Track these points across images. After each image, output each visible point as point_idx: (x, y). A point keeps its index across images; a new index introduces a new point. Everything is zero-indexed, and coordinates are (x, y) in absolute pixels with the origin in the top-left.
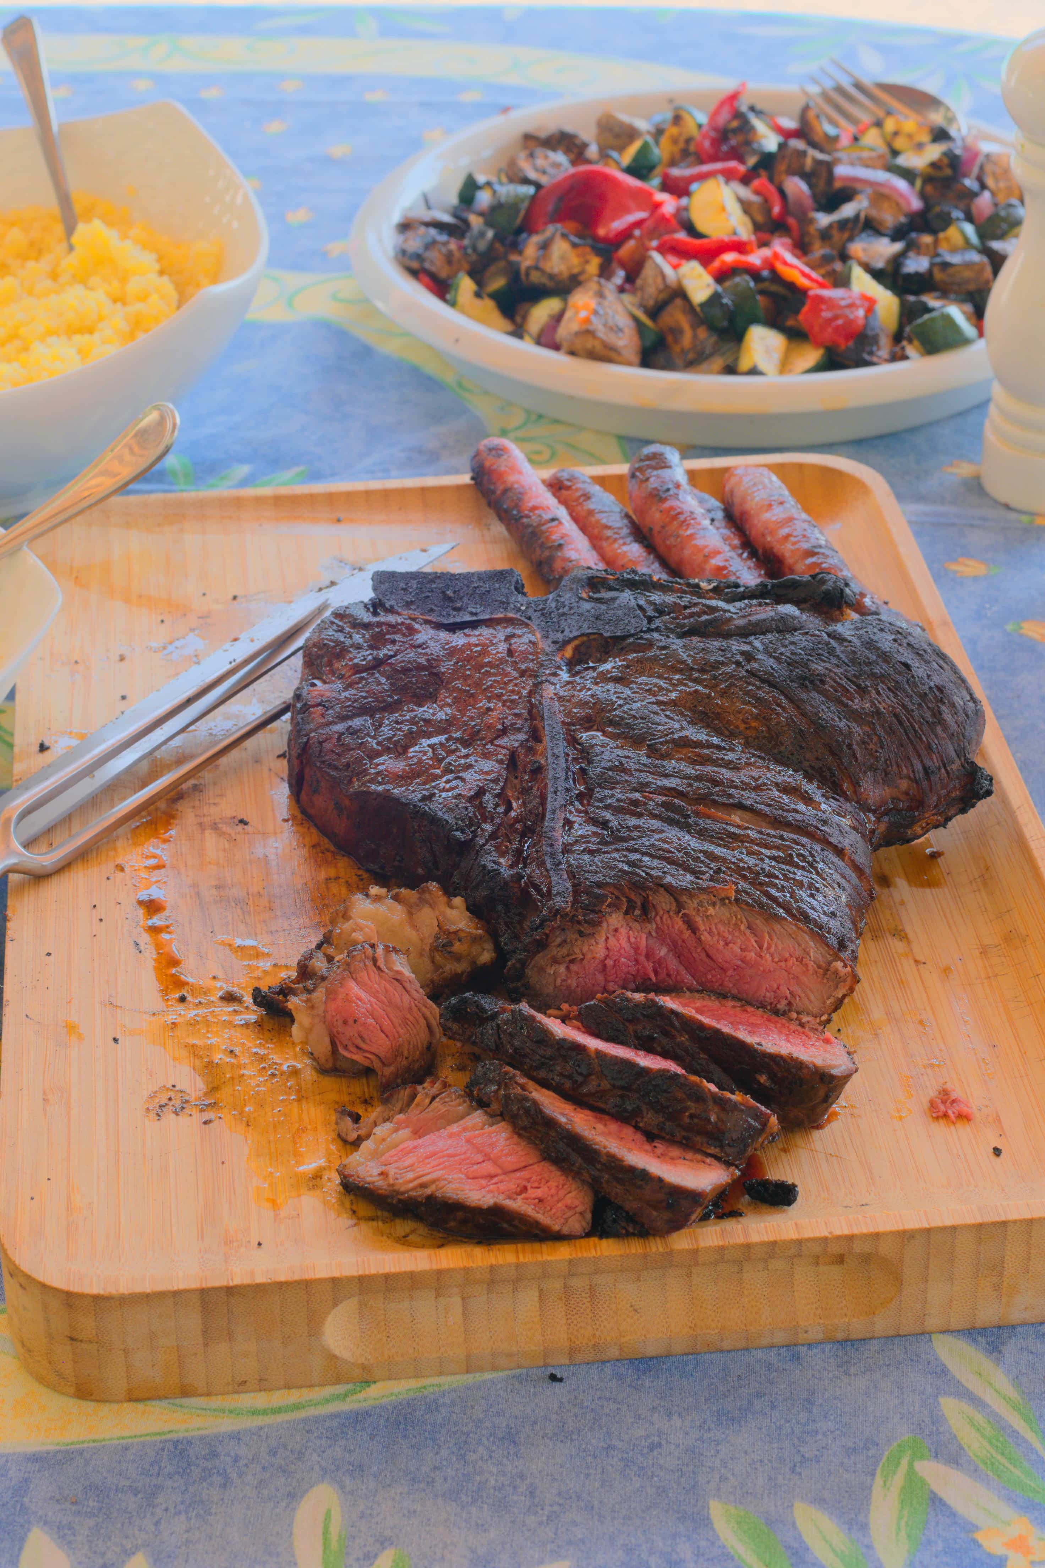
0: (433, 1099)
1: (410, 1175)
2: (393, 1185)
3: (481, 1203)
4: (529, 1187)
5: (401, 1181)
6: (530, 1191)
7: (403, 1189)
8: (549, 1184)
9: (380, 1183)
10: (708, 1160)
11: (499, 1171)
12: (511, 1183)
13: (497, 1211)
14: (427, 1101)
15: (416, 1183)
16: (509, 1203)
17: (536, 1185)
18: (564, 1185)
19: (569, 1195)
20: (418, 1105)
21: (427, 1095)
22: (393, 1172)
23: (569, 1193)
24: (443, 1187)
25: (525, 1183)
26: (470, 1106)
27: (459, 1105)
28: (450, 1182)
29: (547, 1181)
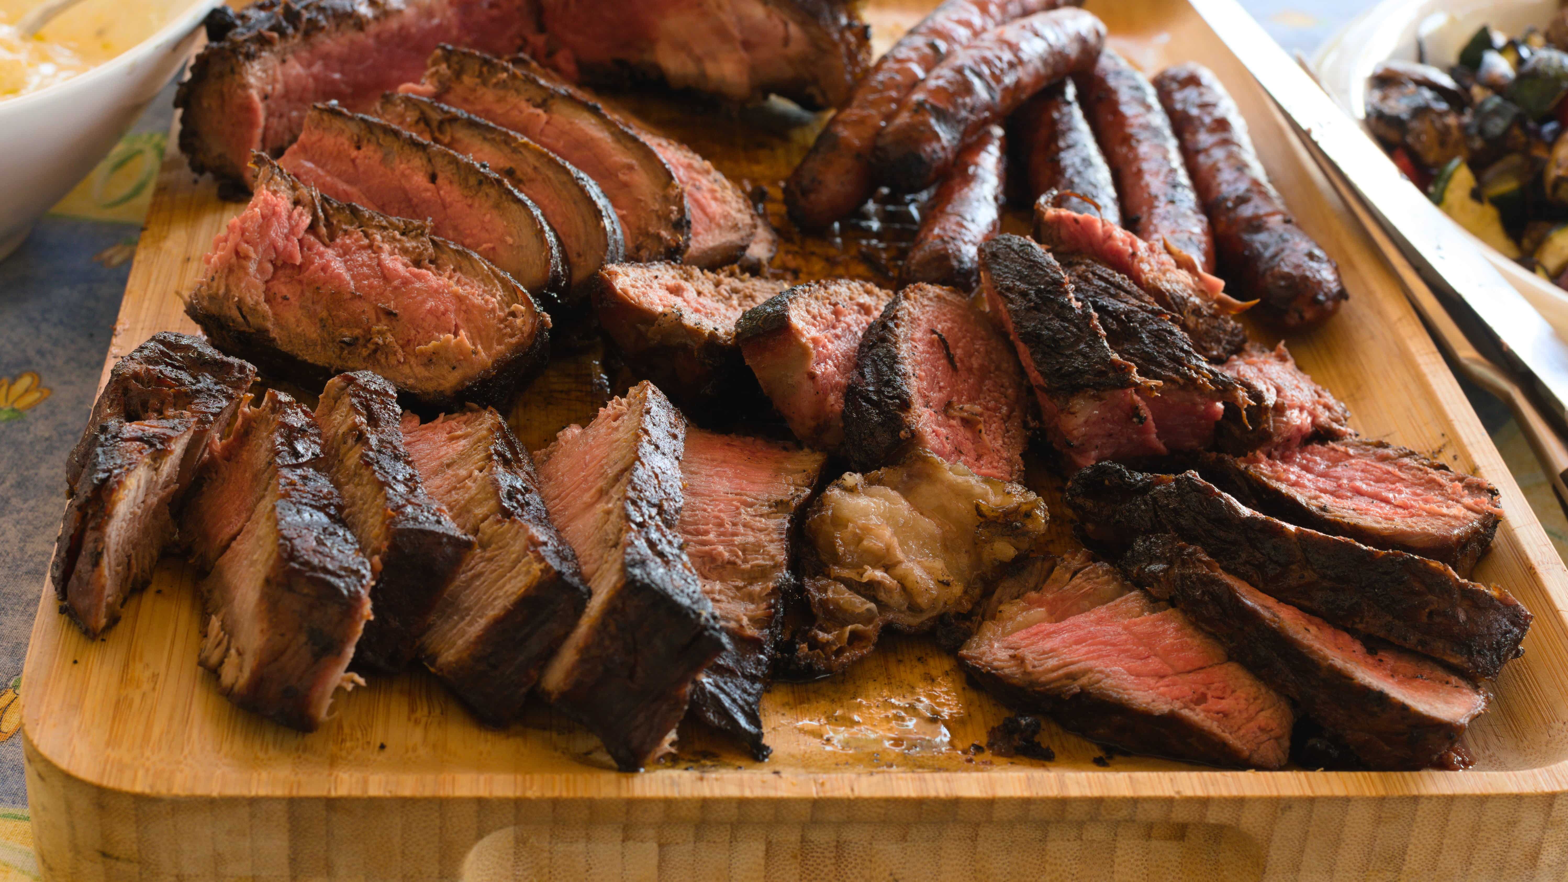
0: (1075, 574)
1: (1052, 663)
2: (1029, 674)
3: (1150, 707)
4: (1209, 696)
5: (1040, 669)
6: (1211, 701)
7: (1043, 679)
8: (1238, 693)
9: (1011, 670)
10: (1454, 679)
11: (1170, 671)
12: (1186, 686)
13: (1172, 720)
14: (1068, 576)
15: (1061, 672)
16: (1186, 712)
17: (1219, 694)
18: (1255, 699)
19: (1263, 713)
20: (1055, 581)
21: (1067, 568)
22: (1029, 657)
23: (1262, 710)
24: (1099, 681)
25: (1203, 689)
26: (1123, 586)
27: (1108, 583)
28: (1108, 676)
29: (1233, 691)
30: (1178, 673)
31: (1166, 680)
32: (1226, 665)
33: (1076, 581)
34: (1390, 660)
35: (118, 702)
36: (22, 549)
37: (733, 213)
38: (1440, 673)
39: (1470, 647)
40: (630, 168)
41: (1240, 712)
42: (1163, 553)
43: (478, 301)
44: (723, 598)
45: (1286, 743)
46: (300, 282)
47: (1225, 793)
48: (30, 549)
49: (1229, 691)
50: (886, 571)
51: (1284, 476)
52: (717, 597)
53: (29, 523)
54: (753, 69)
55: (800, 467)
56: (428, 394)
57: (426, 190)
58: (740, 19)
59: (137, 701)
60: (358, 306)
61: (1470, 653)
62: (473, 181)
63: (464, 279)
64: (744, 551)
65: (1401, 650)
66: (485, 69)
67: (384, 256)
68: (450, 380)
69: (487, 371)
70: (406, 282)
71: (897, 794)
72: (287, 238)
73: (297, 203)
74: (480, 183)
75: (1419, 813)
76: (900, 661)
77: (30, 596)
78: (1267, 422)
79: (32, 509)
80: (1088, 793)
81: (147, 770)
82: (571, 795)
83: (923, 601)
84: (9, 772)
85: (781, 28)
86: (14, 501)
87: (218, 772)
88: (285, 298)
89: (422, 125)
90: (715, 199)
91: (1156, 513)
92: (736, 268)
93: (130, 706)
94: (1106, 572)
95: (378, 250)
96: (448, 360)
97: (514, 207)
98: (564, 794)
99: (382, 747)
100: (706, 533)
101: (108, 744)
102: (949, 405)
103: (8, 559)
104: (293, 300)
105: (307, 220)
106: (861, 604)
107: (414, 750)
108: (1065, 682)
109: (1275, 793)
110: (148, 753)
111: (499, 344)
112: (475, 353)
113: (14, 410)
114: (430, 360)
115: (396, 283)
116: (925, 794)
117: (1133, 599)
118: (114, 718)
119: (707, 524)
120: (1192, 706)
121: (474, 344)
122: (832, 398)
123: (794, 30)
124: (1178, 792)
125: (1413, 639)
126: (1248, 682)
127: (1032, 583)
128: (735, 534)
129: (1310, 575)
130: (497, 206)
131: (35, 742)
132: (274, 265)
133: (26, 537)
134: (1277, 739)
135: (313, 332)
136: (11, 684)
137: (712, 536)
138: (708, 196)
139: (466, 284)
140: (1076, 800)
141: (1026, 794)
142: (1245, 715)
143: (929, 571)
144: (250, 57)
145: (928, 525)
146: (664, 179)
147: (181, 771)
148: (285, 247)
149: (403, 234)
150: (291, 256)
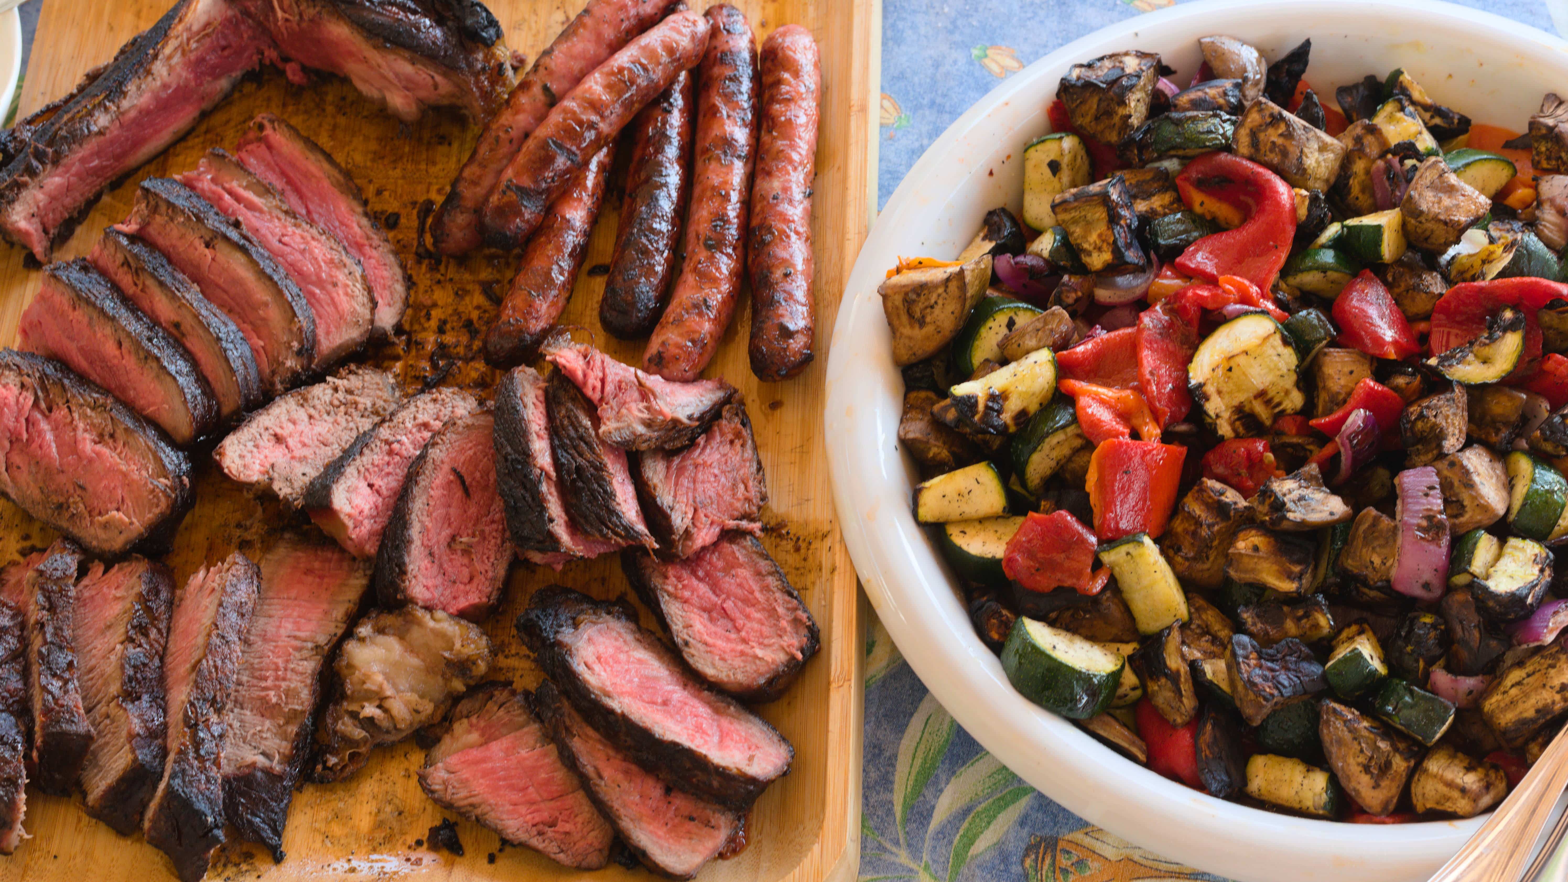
0: (500, 706)
3: (513, 837)
4: (560, 818)
5: (456, 797)
7: (456, 804)
12: (545, 813)
14: (497, 707)
15: (467, 801)
16: (535, 841)
17: (567, 819)
18: (589, 822)
19: (592, 834)
20: (487, 711)
21: (496, 702)
23: (592, 830)
24: (486, 814)
25: (557, 814)
26: (529, 718)
27: (520, 715)
29: (576, 816)
30: (543, 801)
31: (534, 807)
32: (578, 792)
33: (501, 712)
34: (677, 801)
37: (358, 308)
41: (577, 832)
43: (135, 476)
44: (269, 735)
45: (605, 853)
46: (27, 454)
49: (573, 816)
50: (380, 707)
51: (679, 593)
52: (264, 735)
54: (419, 100)
56: (105, 552)
57: (115, 357)
58: (397, 75)
60: (62, 479)
62: (142, 355)
63: (130, 455)
64: (287, 696)
67: (80, 432)
68: (118, 543)
69: (141, 534)
70: (91, 461)
72: (17, 420)
73: (23, 386)
74: (146, 358)
83: (402, 726)
85: (429, 79)
88: (19, 468)
89: (125, 268)
90: (347, 294)
92: (353, 367)
94: (520, 707)
95: (75, 429)
96: (116, 528)
97: (169, 379)
99: (55, 857)
100: (265, 679)
102: (453, 538)
104: (23, 468)
105: (30, 402)
106: (358, 733)
107: (75, 858)
108: (470, 809)
111: (150, 512)
112: (132, 523)
114: (106, 526)
115: (85, 462)
117: (533, 730)
119: (267, 670)
120: (545, 830)
121: (130, 518)
123: (438, 78)
126: (587, 809)
127: (476, 708)
128: (284, 679)
130: (158, 377)
132: (11, 442)
134: (600, 850)
135: (36, 494)
137: (269, 683)
138: (341, 292)
139: (131, 459)
142: (580, 834)
143: (407, 703)
145: (414, 661)
148: (16, 428)
149: (93, 409)
150: (20, 434)
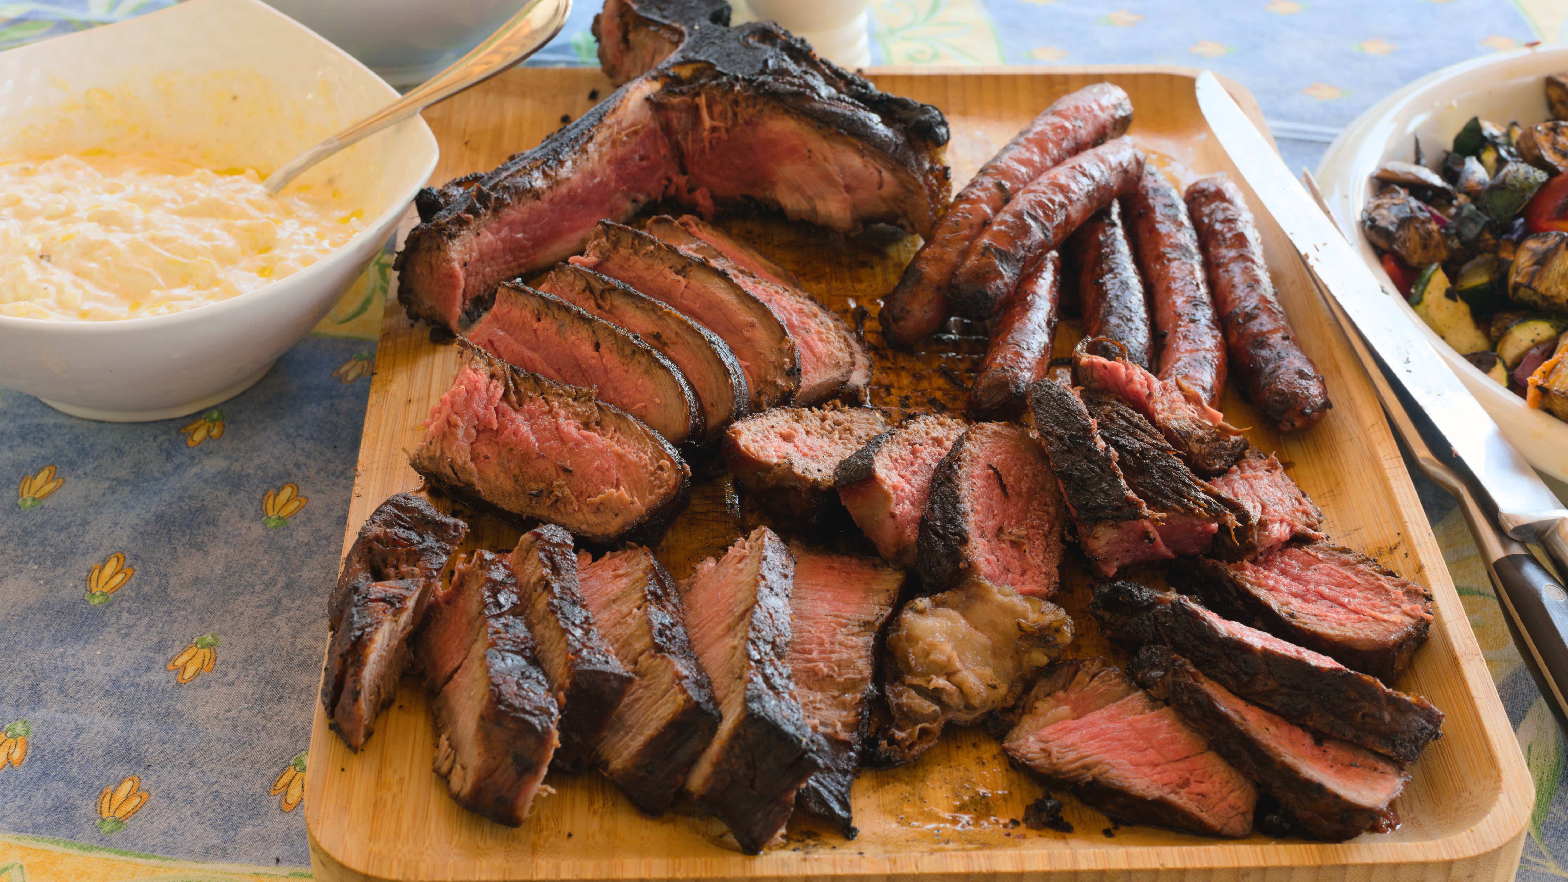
0: (1093, 677)
1: (1072, 756)
2: (1055, 765)
3: (1145, 793)
4: (1192, 779)
5: (1062, 761)
6: (1192, 785)
7: (1064, 769)
8: (1214, 778)
9: (1040, 760)
10: (1381, 766)
11: (1162, 760)
12: (1173, 774)
13: (1161, 804)
14: (1088, 679)
15: (1078, 764)
16: (1172, 797)
17: (1200, 779)
18: (1227, 782)
19: (1233, 794)
20: (1078, 683)
21: (1087, 673)
22: (1054, 750)
23: (1232, 791)
24: (1106, 772)
25: (1187, 775)
26: (1130, 686)
27: (1118, 685)
28: (1114, 767)
29: (1211, 776)
30: (1168, 762)
31: (1159, 769)
32: (1206, 755)
33: (1094, 683)
34: (1332, 751)
35: (375, 804)
36: (293, 644)
37: (835, 352)
38: (1371, 760)
39: (1394, 741)
40: (752, 325)
41: (1215, 793)
42: (1161, 662)
43: (633, 458)
44: (823, 706)
45: (1250, 817)
46: (497, 443)
47: (1198, 865)
48: (299, 644)
49: (1207, 776)
50: (948, 680)
51: (1264, 582)
52: (818, 706)
53: (297, 621)
54: (854, 206)
55: (884, 587)
56: (597, 537)
57: (592, 358)
58: (842, 169)
59: (390, 801)
60: (542, 464)
61: (1394, 746)
62: (628, 351)
63: (622, 439)
64: (839, 666)
65: (1342, 742)
66: (636, 242)
67: (561, 420)
68: (613, 525)
69: (642, 517)
70: (578, 444)
71: (950, 870)
72: (486, 407)
73: (492, 376)
74: (634, 352)
75: (1348, 876)
76: (958, 747)
77: (302, 686)
78: (1253, 537)
79: (299, 609)
80: (1094, 866)
81: (400, 861)
82: (709, 875)
83: (976, 702)
84: (295, 837)
85: (876, 174)
86: (284, 601)
87: (451, 861)
88: (486, 457)
89: (588, 293)
90: (821, 340)
91: (1156, 627)
92: (838, 402)
93: (385, 806)
94: (1118, 676)
95: (555, 416)
96: (611, 509)
97: (661, 372)
98: (704, 875)
99: (570, 835)
100: (810, 652)
101: (371, 839)
102: (1000, 530)
103: (284, 653)
104: (492, 459)
105: (501, 391)
106: (928, 707)
107: (594, 837)
108: (1082, 771)
109: (1236, 865)
110: (399, 846)
111: (651, 494)
112: (632, 503)
113: (279, 518)
114: (598, 509)
115: (571, 444)
116: (971, 870)
117: (1137, 698)
118: (374, 816)
119: (811, 644)
120: (1178, 790)
121: (632, 496)
122: (908, 531)
123: (886, 175)
124: (1162, 865)
125: (1350, 734)
126: (1222, 769)
127: (1061, 682)
128: (832, 652)
129: (1272, 684)
130: (647, 372)
131: (318, 839)
132: (478, 431)
133: (296, 634)
134: (1243, 814)
135: (508, 485)
136: (292, 762)
137: (815, 655)
138: (815, 337)
139: (624, 443)
140: (1085, 872)
141: (1047, 868)
142: (1219, 796)
143: (981, 677)
144: (451, 237)
145: (981, 638)
146: (779, 334)
147: (424, 861)
148: (485, 415)
149: (575, 400)
150: (490, 423)
